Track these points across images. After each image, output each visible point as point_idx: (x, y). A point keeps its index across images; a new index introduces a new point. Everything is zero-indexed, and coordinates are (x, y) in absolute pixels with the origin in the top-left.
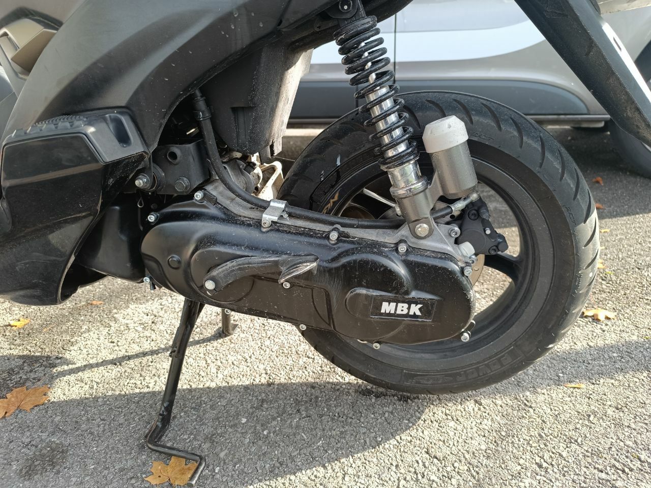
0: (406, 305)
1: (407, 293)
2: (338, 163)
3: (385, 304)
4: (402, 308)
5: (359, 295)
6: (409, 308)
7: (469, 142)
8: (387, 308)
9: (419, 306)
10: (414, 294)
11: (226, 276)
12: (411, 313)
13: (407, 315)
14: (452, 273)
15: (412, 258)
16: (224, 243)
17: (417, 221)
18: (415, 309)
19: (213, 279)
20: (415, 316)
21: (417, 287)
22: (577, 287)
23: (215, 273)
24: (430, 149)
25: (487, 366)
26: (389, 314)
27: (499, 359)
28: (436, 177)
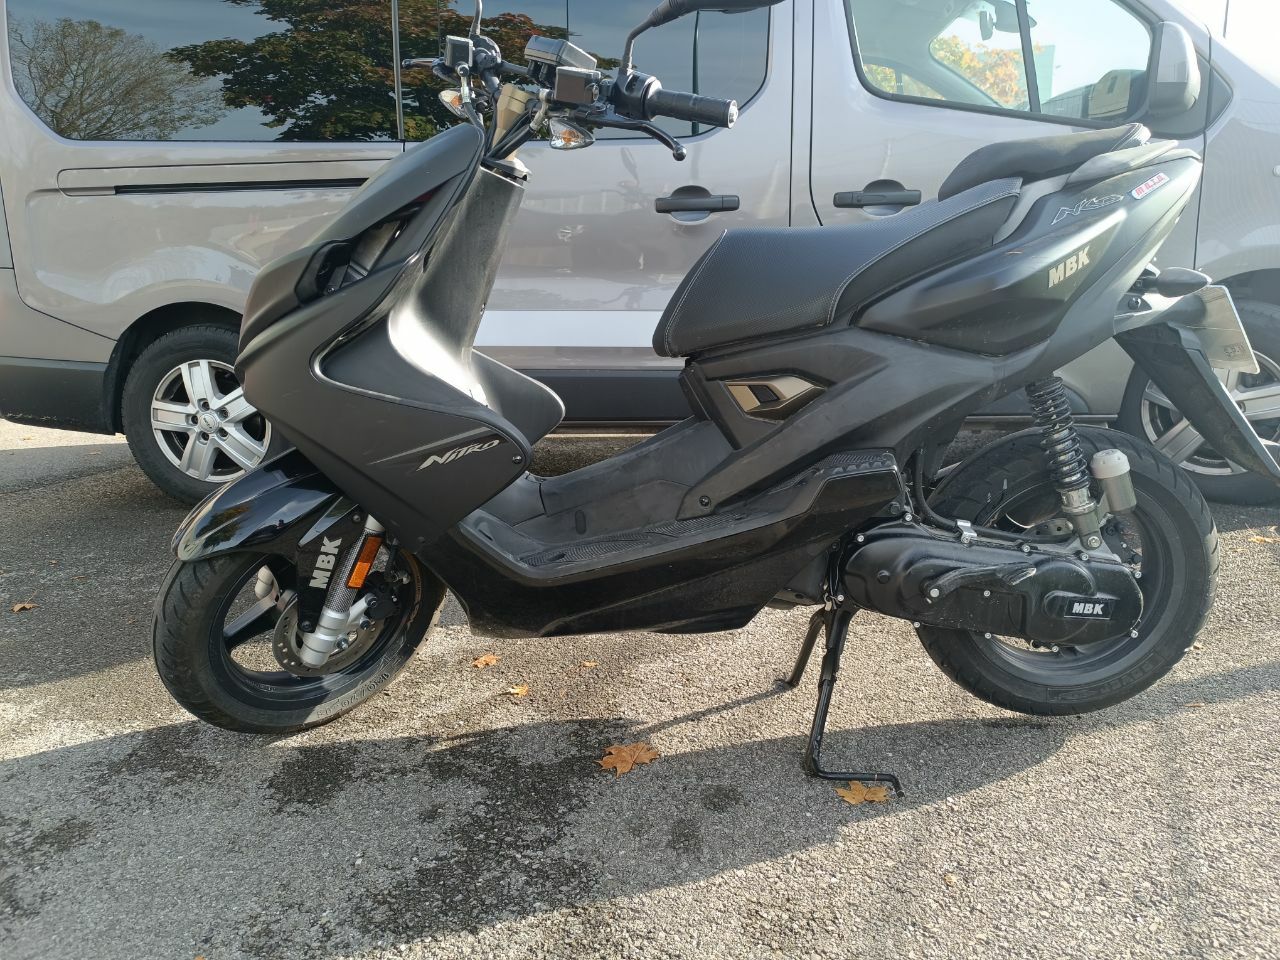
0: (1092, 605)
1: (1093, 594)
2: (1005, 487)
3: (1076, 605)
4: (1089, 608)
5: (1057, 597)
6: (1093, 608)
7: (1131, 472)
8: (1078, 608)
9: (1102, 606)
10: (1099, 596)
11: (950, 585)
12: (1095, 613)
13: (1092, 615)
14: (1127, 575)
15: (1093, 564)
16: (937, 558)
17: (1090, 534)
18: (1098, 609)
19: (938, 587)
20: (1097, 615)
21: (1100, 590)
22: (1207, 591)
23: (941, 582)
24: (1100, 475)
25: (1130, 675)
26: (1079, 614)
27: (1140, 668)
28: (1104, 498)
